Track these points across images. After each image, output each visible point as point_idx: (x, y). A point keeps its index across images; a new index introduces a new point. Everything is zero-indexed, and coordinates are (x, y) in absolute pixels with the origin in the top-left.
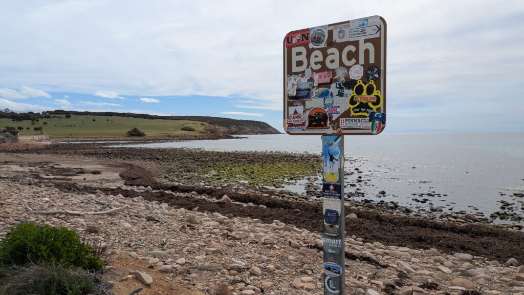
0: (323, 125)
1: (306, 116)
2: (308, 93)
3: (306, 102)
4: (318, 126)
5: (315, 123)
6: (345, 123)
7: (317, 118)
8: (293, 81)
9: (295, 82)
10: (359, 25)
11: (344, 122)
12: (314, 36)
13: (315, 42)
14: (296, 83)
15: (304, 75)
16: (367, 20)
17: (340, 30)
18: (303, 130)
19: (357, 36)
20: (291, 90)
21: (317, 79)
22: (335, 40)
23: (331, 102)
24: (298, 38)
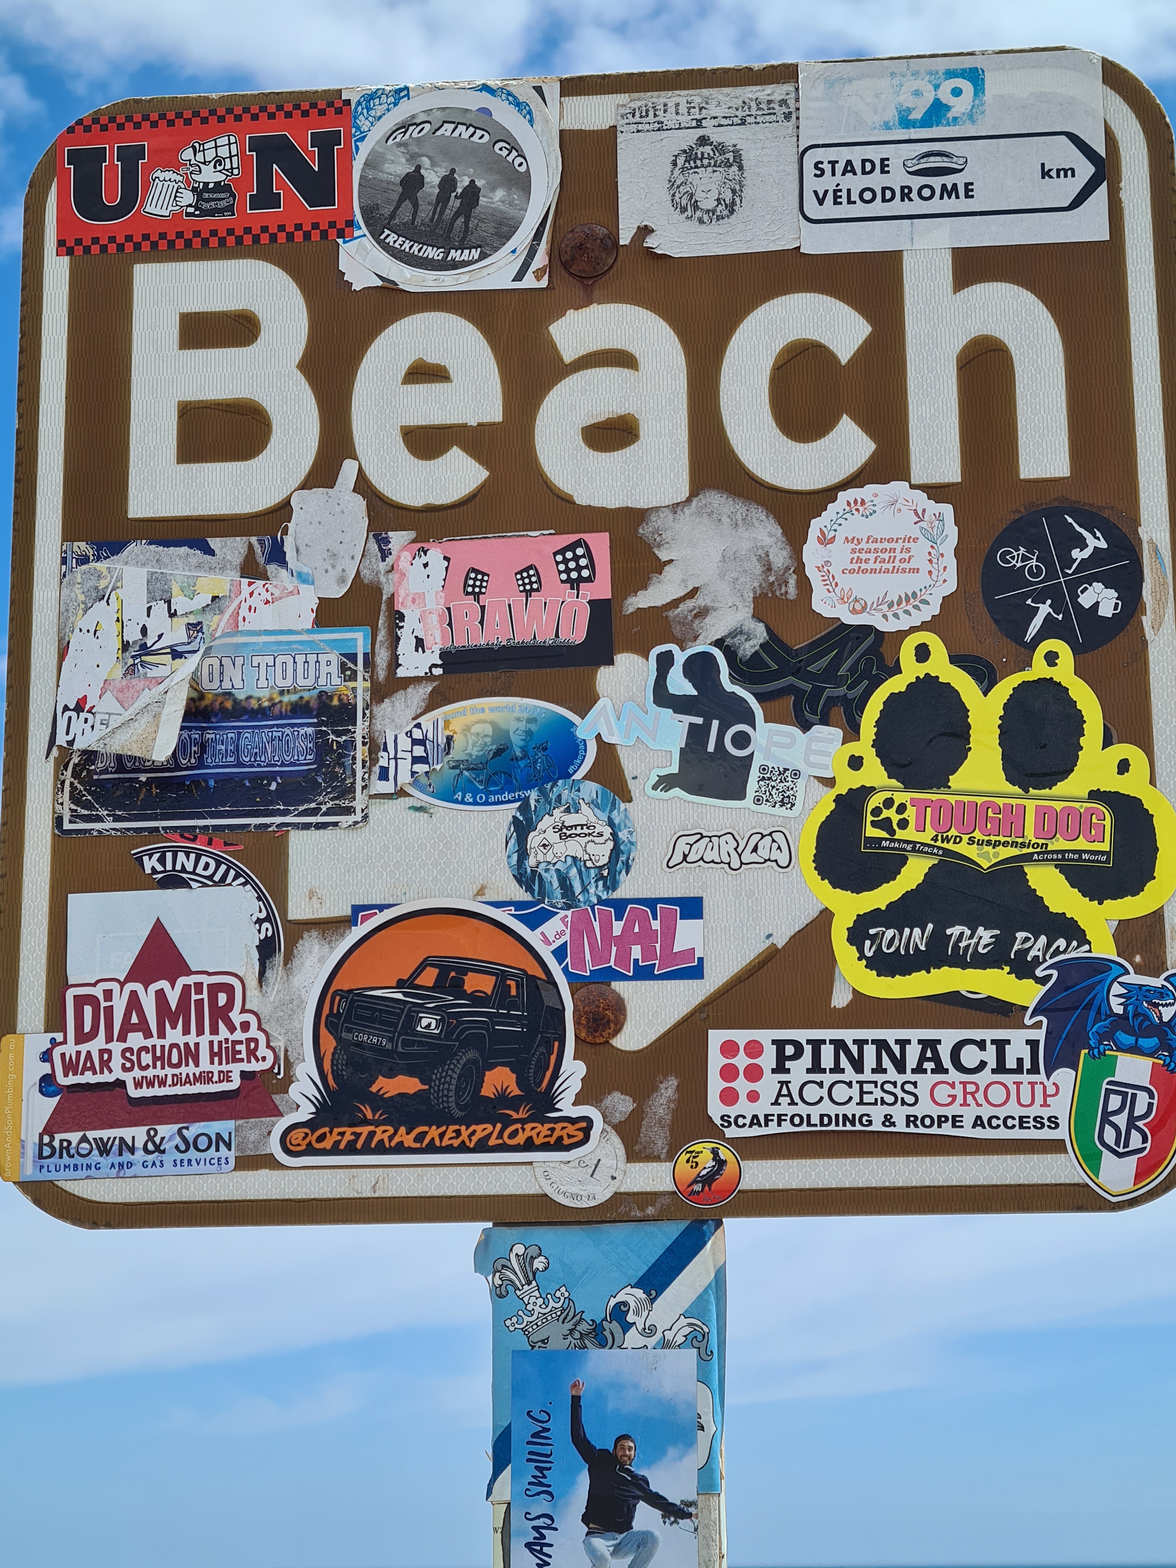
0: (503, 1099)
1: (293, 1004)
2: (322, 748)
3: (297, 840)
4: (442, 1118)
5: (409, 1084)
6: (768, 1085)
7: (428, 1022)
8: (135, 615)
9: (158, 622)
10: (891, 115)
11: (753, 1073)
12: (400, 168)
13: (409, 231)
14: (176, 634)
15: (277, 555)
16: (975, 76)
17: (690, 138)
18: (246, 1163)
19: (878, 208)
20: (107, 705)
21: (435, 602)
22: (645, 231)
23: (602, 852)
24: (210, 176)
